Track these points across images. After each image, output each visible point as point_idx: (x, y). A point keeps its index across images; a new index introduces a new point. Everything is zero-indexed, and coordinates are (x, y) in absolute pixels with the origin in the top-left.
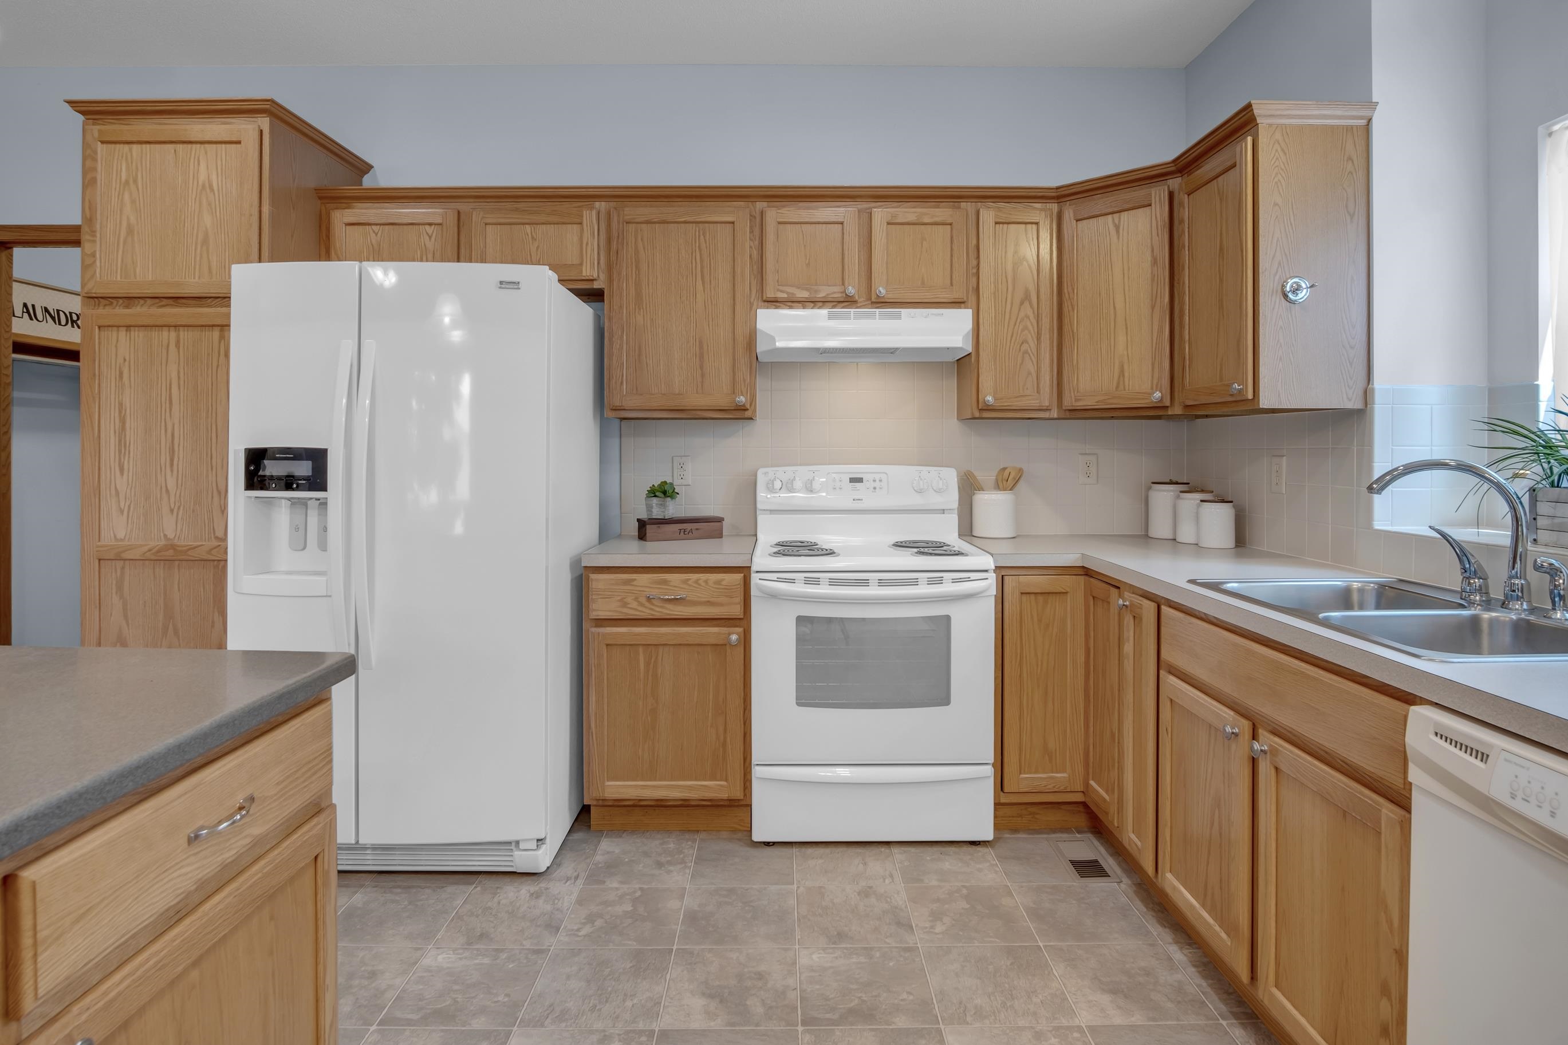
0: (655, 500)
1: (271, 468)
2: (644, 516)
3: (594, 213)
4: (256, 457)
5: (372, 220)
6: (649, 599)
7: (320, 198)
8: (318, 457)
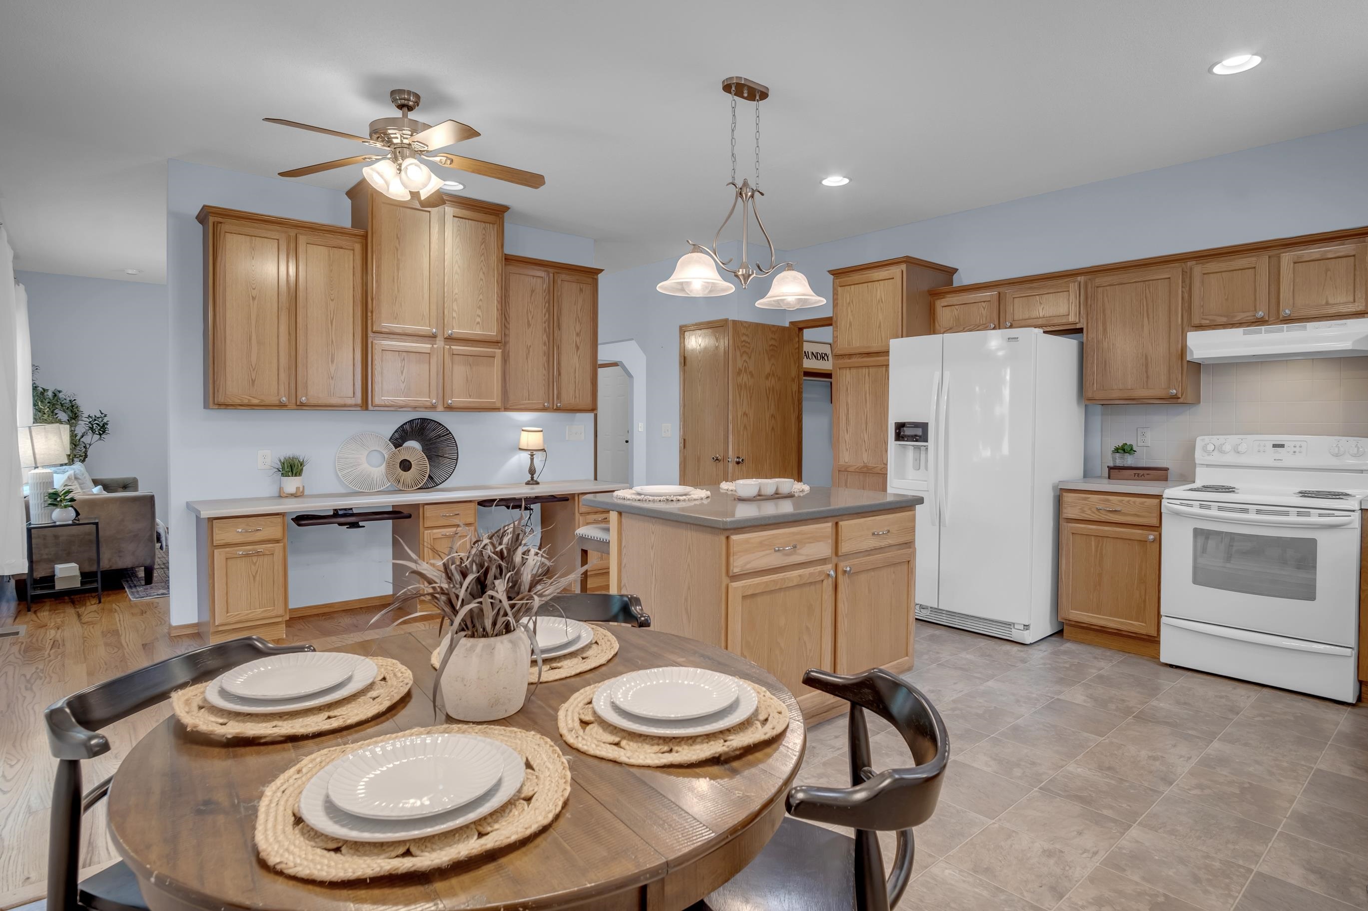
0: (1117, 455)
1: (908, 431)
2: (1111, 465)
3: (1076, 284)
4: (900, 426)
5: (955, 303)
6: (1098, 510)
7: (930, 295)
8: (924, 426)
